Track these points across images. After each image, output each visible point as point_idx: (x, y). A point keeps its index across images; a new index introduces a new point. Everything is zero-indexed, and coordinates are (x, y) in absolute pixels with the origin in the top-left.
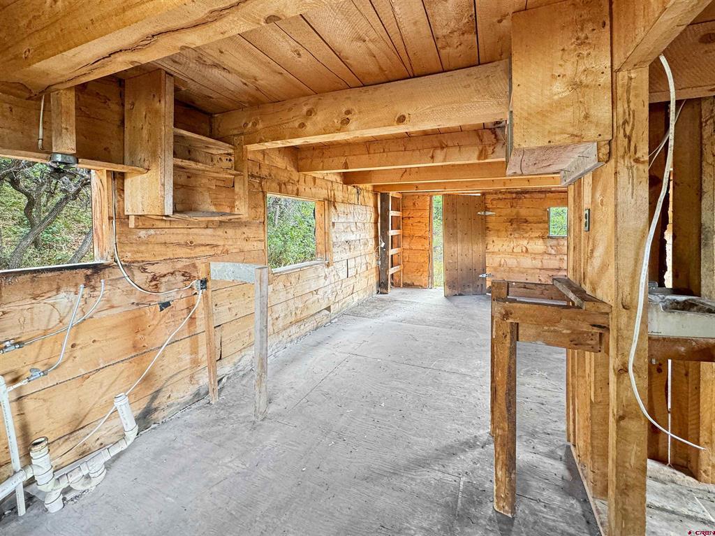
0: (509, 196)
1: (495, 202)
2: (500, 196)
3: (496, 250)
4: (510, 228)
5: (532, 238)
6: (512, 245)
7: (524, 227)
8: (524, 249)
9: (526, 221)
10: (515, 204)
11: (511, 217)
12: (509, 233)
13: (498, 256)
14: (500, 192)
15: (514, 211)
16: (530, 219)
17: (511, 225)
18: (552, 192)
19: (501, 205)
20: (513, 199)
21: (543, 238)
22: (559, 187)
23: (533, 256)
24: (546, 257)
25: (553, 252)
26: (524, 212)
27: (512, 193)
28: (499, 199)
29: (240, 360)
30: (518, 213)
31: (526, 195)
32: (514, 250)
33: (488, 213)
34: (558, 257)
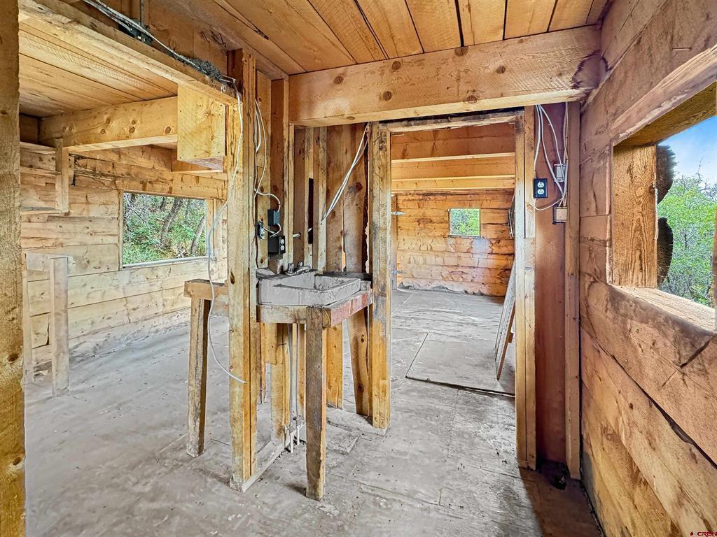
0: (417, 197)
1: (405, 203)
2: (410, 197)
3: (407, 248)
4: (418, 228)
5: (435, 237)
6: (419, 243)
7: (429, 227)
8: (429, 247)
9: (431, 221)
10: (421, 206)
11: (419, 217)
12: (417, 232)
13: (408, 254)
14: (410, 194)
15: (422, 211)
16: (433, 219)
17: (419, 225)
18: (451, 194)
19: (410, 204)
20: (420, 200)
21: (444, 237)
22: (456, 190)
23: (436, 253)
24: (446, 254)
25: (453, 250)
26: (429, 213)
27: (418, 194)
28: (409, 200)
29: (77, 347)
30: (424, 213)
31: (431, 197)
32: (421, 248)
33: (399, 213)
34: (456, 255)
